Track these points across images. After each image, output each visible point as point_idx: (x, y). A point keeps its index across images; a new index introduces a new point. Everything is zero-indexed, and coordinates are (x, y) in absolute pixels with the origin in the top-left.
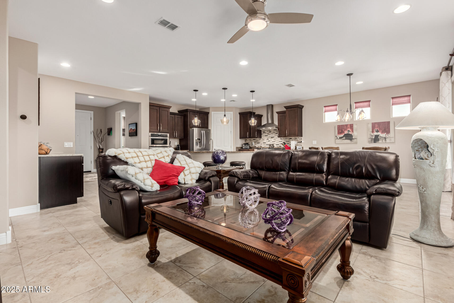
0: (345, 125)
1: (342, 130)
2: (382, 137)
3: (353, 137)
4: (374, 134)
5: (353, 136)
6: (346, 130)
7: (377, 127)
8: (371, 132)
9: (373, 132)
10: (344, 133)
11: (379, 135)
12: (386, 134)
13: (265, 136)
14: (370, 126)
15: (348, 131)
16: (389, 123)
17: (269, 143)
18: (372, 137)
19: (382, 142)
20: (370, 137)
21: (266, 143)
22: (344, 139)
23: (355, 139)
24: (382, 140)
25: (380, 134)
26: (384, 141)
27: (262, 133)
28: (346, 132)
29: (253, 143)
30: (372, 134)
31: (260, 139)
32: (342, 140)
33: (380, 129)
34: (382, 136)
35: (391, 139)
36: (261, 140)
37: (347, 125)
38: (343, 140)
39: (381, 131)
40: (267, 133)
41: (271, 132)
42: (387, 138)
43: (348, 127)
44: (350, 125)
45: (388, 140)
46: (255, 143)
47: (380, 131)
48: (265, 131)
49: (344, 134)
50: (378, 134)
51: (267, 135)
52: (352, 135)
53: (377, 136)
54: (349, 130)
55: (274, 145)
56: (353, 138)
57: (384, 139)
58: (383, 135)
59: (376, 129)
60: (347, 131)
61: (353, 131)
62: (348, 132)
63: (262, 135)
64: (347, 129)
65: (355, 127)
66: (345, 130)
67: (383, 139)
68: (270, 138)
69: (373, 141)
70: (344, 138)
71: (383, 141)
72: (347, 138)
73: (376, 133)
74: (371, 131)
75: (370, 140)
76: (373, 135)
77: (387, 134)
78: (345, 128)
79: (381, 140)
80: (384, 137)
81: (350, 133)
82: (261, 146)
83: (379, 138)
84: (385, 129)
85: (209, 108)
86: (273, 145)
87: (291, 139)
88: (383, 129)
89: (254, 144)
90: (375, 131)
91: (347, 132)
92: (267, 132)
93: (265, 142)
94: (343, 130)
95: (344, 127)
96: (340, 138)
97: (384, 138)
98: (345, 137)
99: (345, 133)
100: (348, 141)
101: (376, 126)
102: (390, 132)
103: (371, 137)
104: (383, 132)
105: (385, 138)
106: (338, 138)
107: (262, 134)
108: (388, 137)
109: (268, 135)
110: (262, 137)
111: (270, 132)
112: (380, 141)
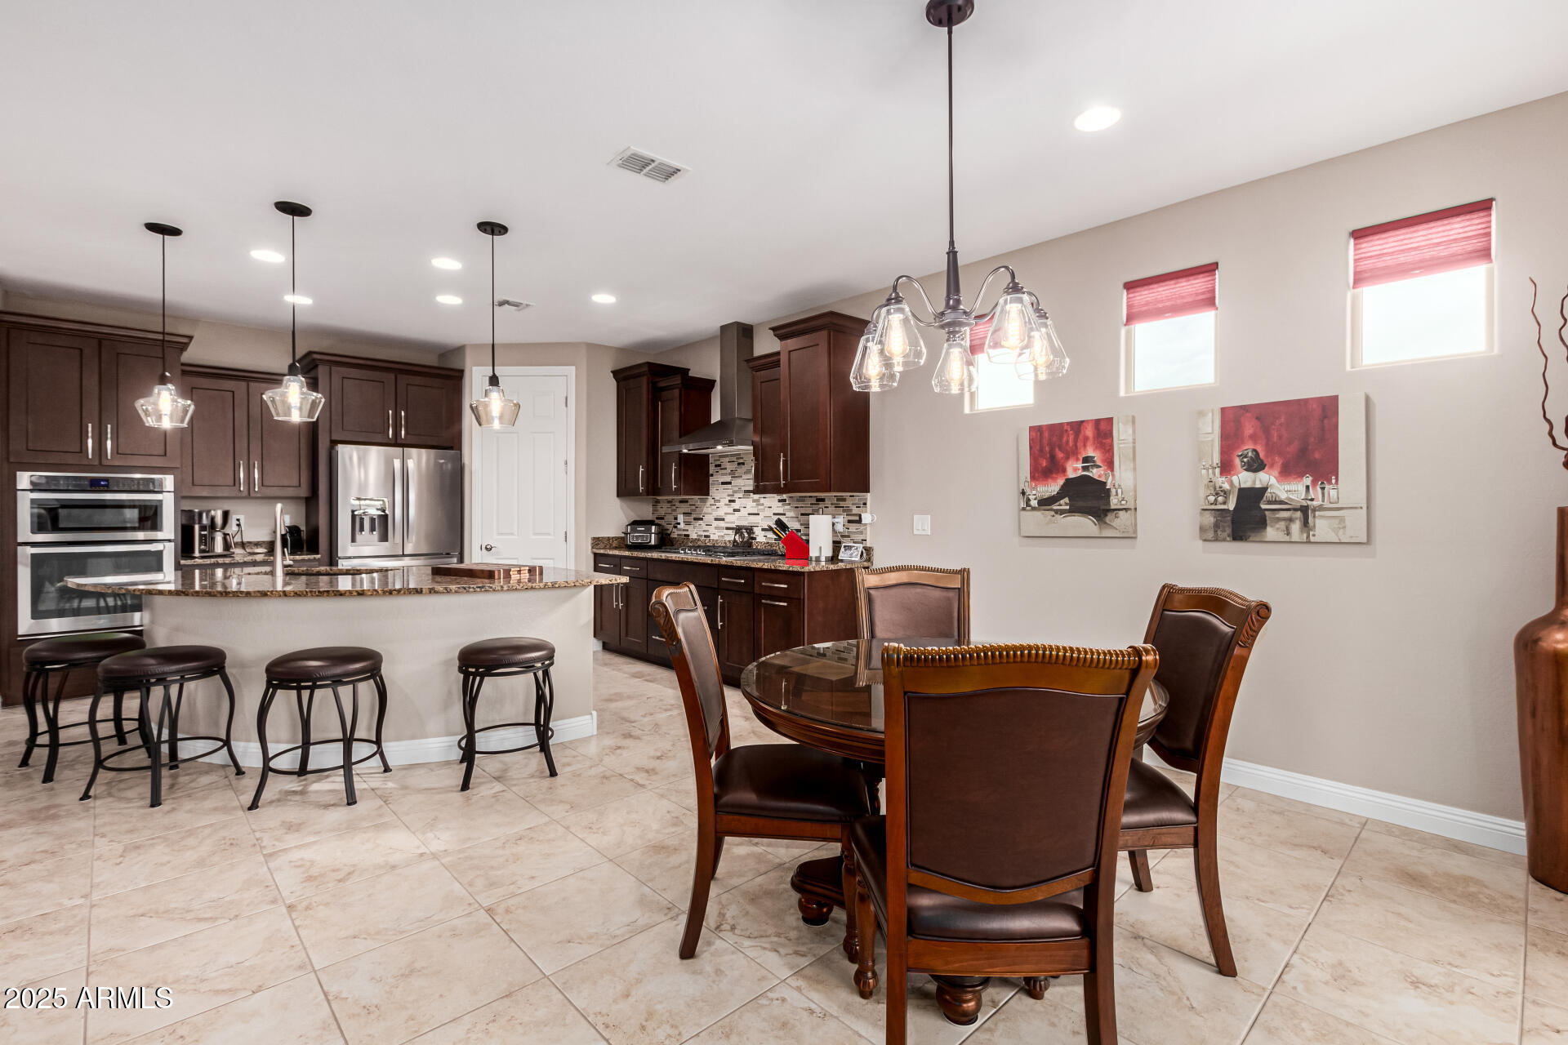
0: (1068, 424)
1: (1053, 458)
2: (1282, 502)
3: (1114, 502)
4: (1231, 484)
5: (1113, 491)
6: (1073, 453)
7: (1253, 438)
8: (1214, 468)
9: (1226, 468)
10: (1064, 471)
11: (1264, 490)
12: (1308, 480)
13: (723, 483)
14: (1211, 429)
15: (1086, 460)
16: (1329, 407)
17: (735, 520)
18: (1224, 503)
19: (1287, 538)
20: (1212, 499)
21: (728, 518)
22: (1062, 512)
23: (1121, 513)
24: (1282, 525)
25: (1273, 481)
26: (1296, 527)
27: (712, 469)
28: (1074, 469)
29: (681, 518)
30: (1222, 482)
31: (704, 501)
32: (1053, 513)
33: (1271, 448)
34: (1283, 496)
35: (1342, 519)
36: (708, 504)
37: (1078, 426)
38: (1057, 516)
39: (1279, 461)
40: (729, 471)
41: (743, 464)
42: (1314, 510)
43: (1086, 439)
44: (1097, 422)
45: (1322, 527)
46: (688, 519)
47: (1272, 466)
48: (722, 460)
49: (1061, 482)
50: (1258, 485)
51: (728, 479)
52: (1105, 484)
53: (1251, 498)
54: (1090, 452)
55: (755, 529)
56: (1113, 507)
57: (1299, 514)
58: (1292, 490)
59: (1248, 448)
60: (1077, 459)
61: (1110, 464)
62: (1085, 468)
63: (711, 479)
64: (1082, 450)
65: (1122, 435)
66: (1067, 458)
67: (1291, 520)
68: (741, 495)
69: (1229, 531)
70: (1062, 502)
71: (1288, 534)
72: (1080, 504)
73: (1244, 479)
74: (1217, 459)
75: (1210, 519)
76: (1226, 486)
77: (1314, 482)
78: (1068, 442)
79: (1279, 520)
80: (1298, 505)
81: (1095, 473)
82: (708, 534)
83: (1263, 506)
84: (1303, 451)
85: (459, 350)
86: (750, 530)
87: (823, 500)
88: (1292, 449)
89: (682, 526)
90: (1237, 461)
91: (1080, 465)
92: (730, 467)
93: (720, 513)
94: (1060, 455)
95: (1065, 439)
96: (1046, 503)
97: (1295, 510)
98: (1067, 500)
99: (1071, 474)
100: (1084, 524)
101: (1249, 429)
102: (1335, 471)
103: (1216, 501)
104: (1288, 472)
105: (1304, 510)
106: (1034, 503)
107: (712, 475)
108: (1327, 504)
109: (735, 482)
110: (712, 490)
111: (739, 464)
112: (1271, 533)
